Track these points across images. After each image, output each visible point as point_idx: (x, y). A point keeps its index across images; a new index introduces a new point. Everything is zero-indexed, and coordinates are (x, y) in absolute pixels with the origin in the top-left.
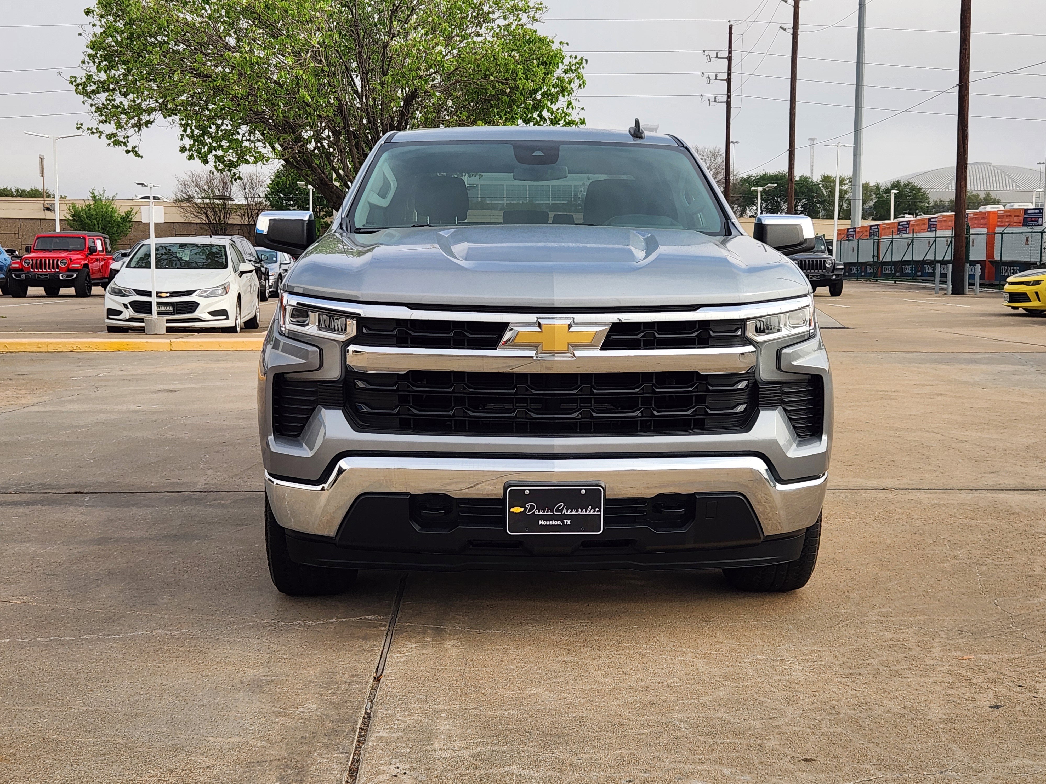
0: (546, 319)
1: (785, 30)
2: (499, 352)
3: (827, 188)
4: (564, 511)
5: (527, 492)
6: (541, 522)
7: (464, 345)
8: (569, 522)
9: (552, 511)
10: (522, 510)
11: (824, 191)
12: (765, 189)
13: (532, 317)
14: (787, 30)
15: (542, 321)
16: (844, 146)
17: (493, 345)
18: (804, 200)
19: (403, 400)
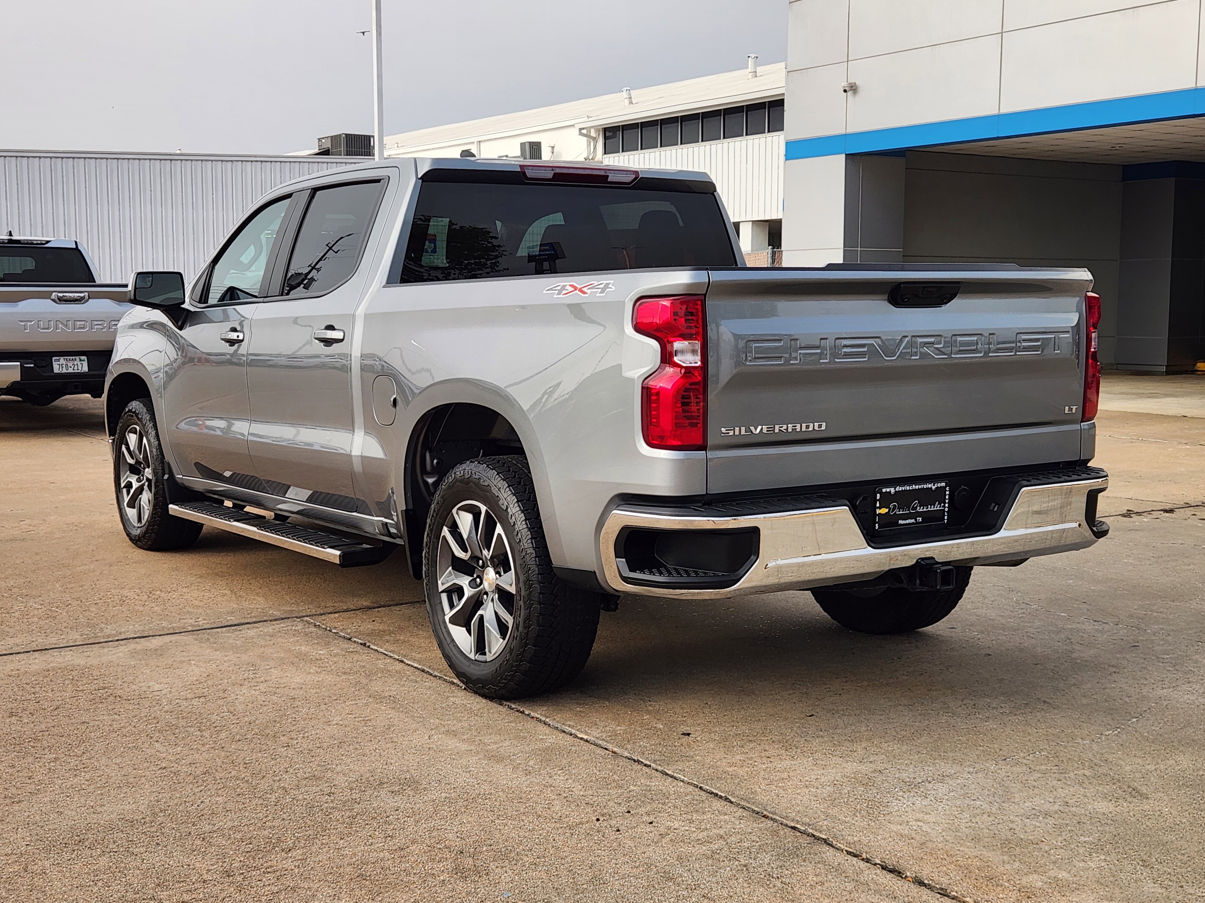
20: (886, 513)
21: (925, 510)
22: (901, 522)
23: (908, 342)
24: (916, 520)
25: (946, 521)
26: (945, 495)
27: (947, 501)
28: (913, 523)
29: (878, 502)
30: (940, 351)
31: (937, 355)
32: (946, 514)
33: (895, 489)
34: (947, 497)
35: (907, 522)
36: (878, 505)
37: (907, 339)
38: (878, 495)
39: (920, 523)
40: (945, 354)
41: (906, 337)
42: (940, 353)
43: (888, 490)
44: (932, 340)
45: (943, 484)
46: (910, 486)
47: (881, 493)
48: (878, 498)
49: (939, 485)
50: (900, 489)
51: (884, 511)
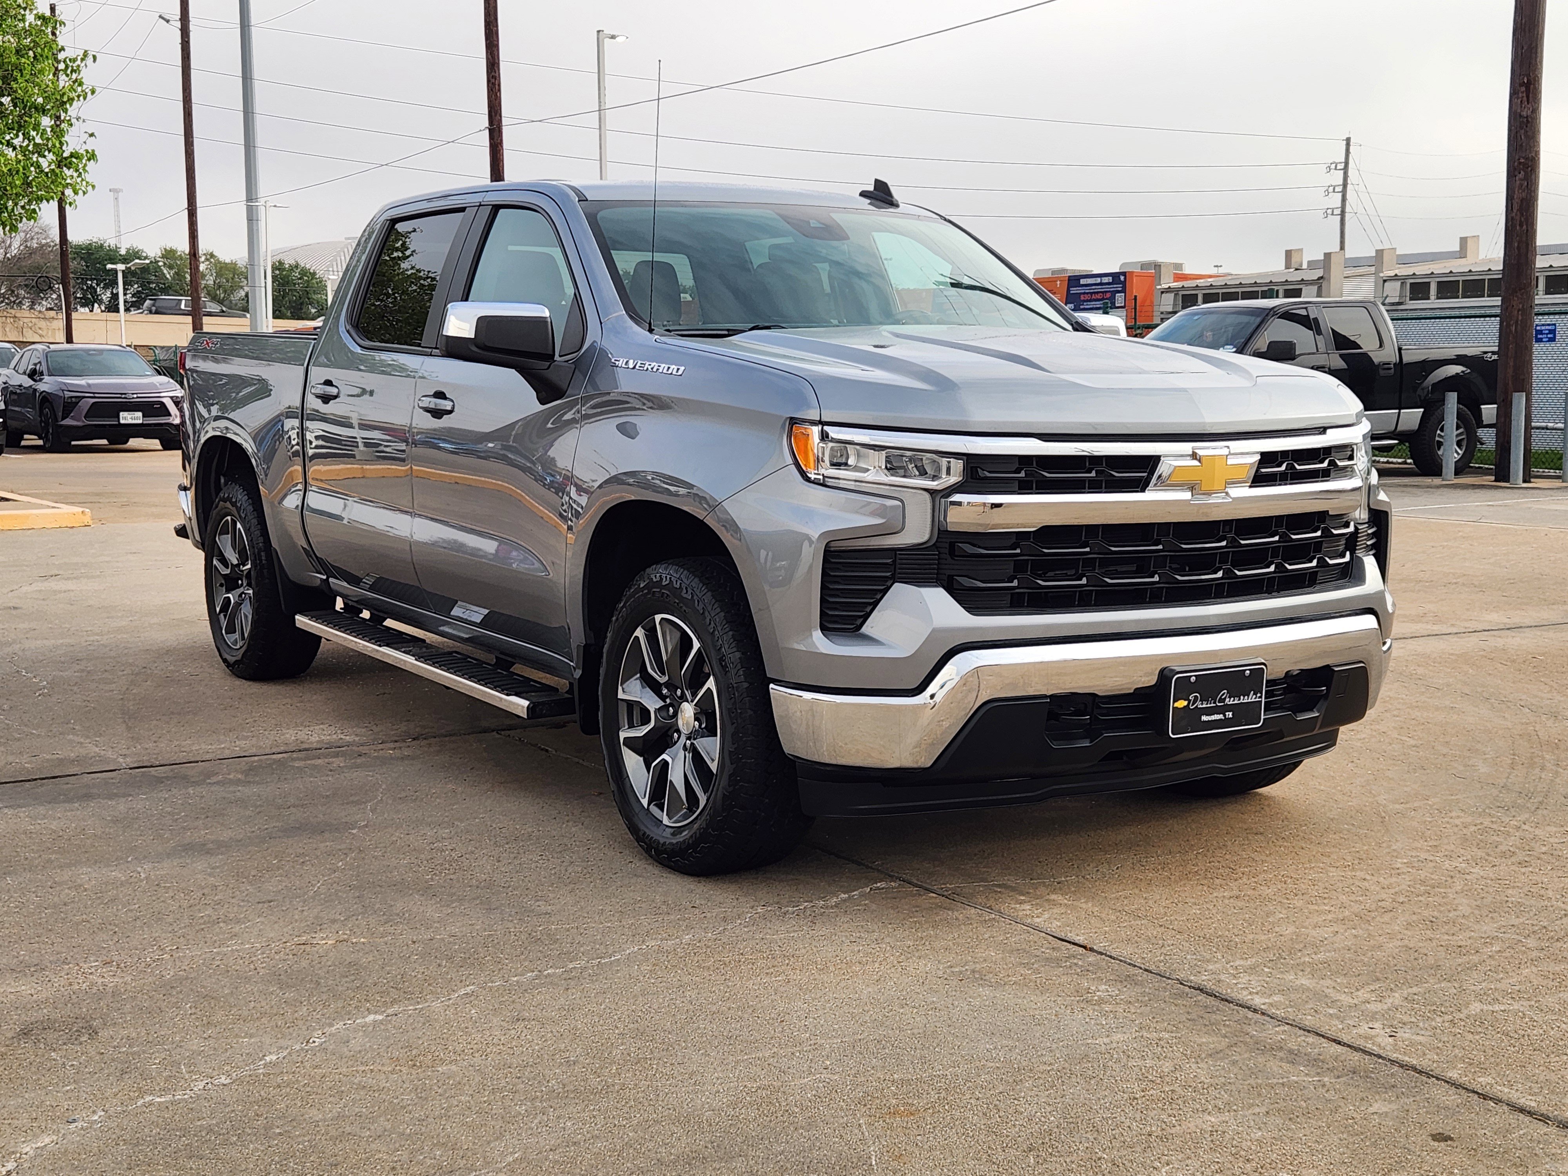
0: (1206, 449)
1: (168, 21)
2: (1148, 496)
3: (171, 267)
4: (1227, 700)
5: (1193, 679)
6: (1204, 718)
7: (1101, 488)
8: (1231, 716)
9: (1215, 703)
10: (1185, 703)
11: (165, 271)
12: (130, 268)
13: (1186, 447)
14: (171, 22)
15: (1200, 452)
16: (275, 206)
17: (1141, 486)
18: (136, 286)
19: (1020, 567)
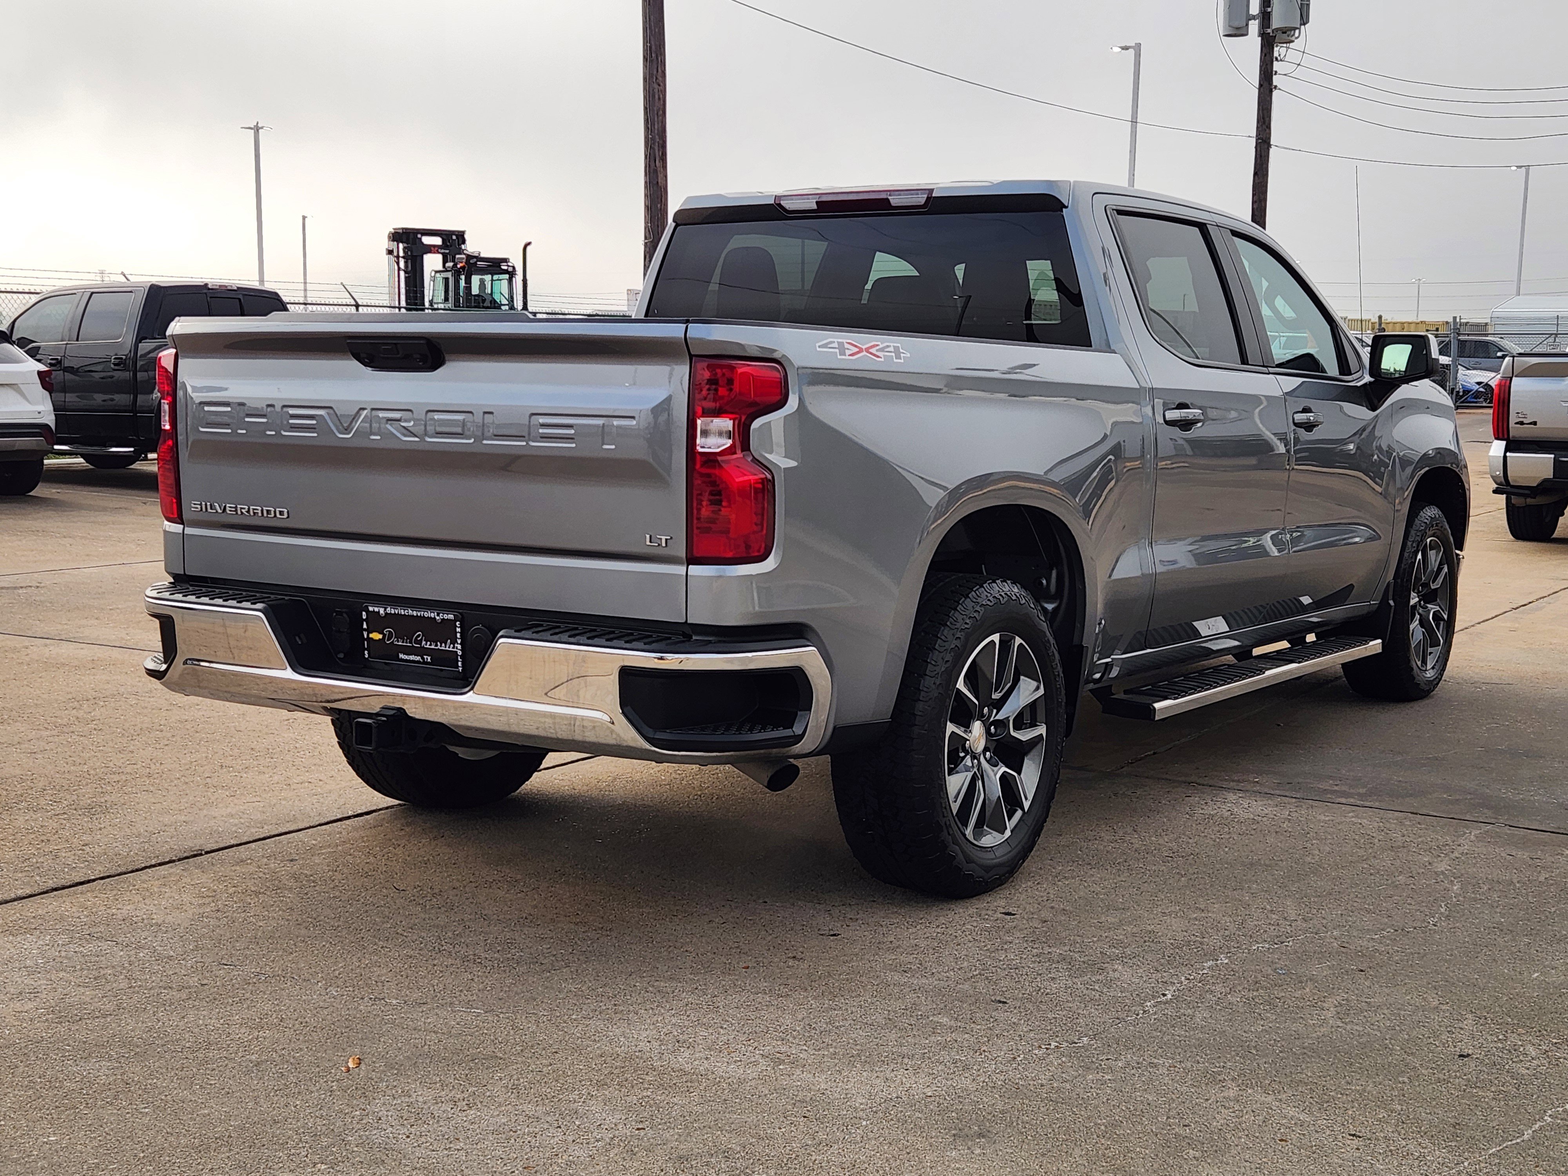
20: (380, 639)
21: (433, 647)
22: (401, 656)
23: (366, 416)
24: (423, 658)
25: (460, 669)
26: (456, 633)
27: (459, 641)
28: (418, 662)
29: (365, 623)
30: (409, 432)
31: (405, 436)
32: (459, 659)
33: (385, 610)
34: (458, 635)
35: (412, 658)
36: (365, 626)
37: (365, 412)
38: (364, 613)
39: (427, 663)
40: (416, 436)
41: (364, 409)
42: (409, 434)
43: (376, 609)
44: (396, 415)
45: (451, 617)
46: (404, 610)
47: (368, 612)
48: (364, 617)
49: (446, 617)
50: (393, 612)
51: (376, 636)
